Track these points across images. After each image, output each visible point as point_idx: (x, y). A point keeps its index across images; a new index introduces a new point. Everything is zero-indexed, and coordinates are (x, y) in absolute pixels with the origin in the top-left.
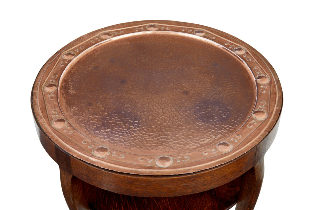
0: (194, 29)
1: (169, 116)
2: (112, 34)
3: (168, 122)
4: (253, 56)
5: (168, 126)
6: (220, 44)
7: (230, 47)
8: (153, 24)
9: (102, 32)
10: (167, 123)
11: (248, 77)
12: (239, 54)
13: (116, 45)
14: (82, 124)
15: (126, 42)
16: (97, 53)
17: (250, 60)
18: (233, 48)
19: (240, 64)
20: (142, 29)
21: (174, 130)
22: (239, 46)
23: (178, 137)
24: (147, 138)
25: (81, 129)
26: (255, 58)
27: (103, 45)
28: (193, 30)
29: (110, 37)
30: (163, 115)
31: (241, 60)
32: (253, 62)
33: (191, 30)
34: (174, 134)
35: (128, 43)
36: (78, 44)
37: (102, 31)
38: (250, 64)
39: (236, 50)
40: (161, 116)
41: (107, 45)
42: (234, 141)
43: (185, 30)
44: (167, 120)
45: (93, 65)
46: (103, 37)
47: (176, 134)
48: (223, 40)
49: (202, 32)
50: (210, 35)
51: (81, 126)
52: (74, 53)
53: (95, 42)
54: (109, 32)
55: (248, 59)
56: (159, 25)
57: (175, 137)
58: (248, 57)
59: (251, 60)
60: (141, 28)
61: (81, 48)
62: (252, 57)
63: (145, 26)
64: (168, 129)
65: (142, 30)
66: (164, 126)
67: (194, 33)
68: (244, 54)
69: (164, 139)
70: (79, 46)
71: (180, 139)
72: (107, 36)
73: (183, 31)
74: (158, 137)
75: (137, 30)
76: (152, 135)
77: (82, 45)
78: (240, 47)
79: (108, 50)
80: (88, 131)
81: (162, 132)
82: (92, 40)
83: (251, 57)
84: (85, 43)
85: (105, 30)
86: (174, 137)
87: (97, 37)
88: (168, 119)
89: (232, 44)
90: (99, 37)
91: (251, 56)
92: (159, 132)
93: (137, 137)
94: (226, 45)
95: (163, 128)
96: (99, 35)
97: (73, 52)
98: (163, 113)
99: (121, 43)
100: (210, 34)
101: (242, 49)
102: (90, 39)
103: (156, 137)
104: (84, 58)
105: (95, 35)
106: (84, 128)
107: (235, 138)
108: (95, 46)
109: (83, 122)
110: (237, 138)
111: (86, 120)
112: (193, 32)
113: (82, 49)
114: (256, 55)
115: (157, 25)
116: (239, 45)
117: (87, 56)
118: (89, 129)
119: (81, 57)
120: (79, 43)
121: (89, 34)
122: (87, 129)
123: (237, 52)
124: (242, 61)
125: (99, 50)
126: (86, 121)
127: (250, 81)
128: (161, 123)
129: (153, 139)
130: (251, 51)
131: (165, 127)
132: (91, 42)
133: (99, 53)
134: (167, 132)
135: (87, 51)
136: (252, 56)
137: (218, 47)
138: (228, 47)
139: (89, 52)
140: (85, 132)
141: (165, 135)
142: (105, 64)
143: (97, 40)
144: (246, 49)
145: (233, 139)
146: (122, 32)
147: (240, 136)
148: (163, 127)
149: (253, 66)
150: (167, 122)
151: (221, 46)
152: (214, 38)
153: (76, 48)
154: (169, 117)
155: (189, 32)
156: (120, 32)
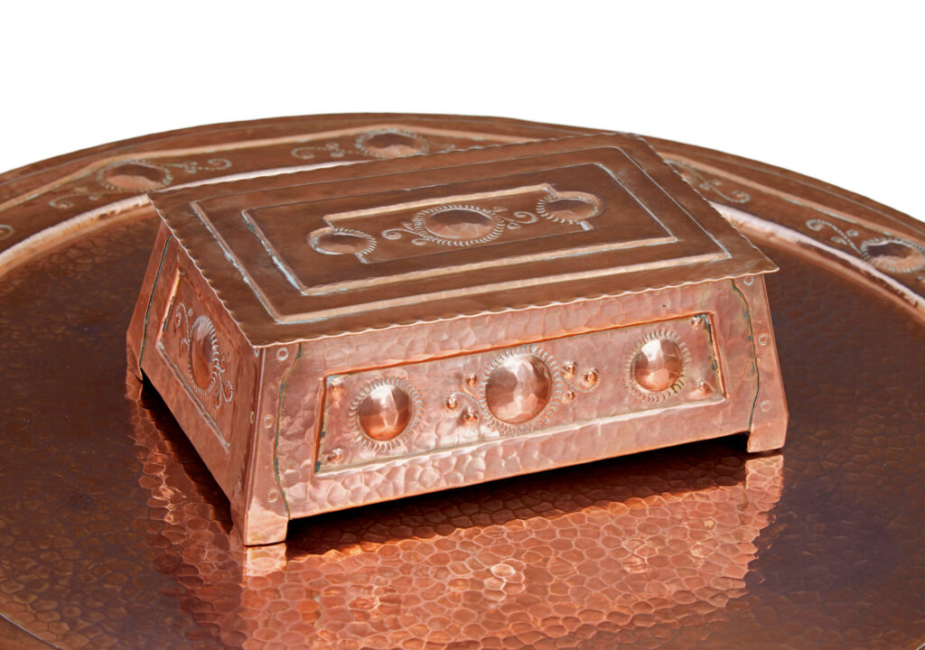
2: (167, 171)
6: (781, 223)
7: (839, 241)
8: (394, 129)
9: (105, 162)
12: (892, 270)
14: (41, 596)
16: (89, 261)
18: (858, 241)
19: (908, 316)
20: (334, 151)
22: (885, 236)
25: (37, 619)
27: (120, 223)
29: (155, 184)
37: (109, 156)
39: (875, 252)
41: (143, 224)
45: (69, 317)
46: (120, 182)
48: (796, 206)
50: (718, 184)
51: (38, 610)
53: (72, 205)
54: (147, 159)
56: (425, 136)
60: (330, 147)
63: (353, 139)
65: (334, 155)
72: (140, 181)
75: (305, 157)
78: (893, 238)
80: (82, 632)
82: (52, 194)
84: (14, 208)
85: (121, 153)
87: (80, 182)
89: (845, 226)
90: (91, 183)
94: (818, 228)
96: (95, 174)
100: (718, 178)
101: (909, 249)
102: (45, 189)
104: (17, 283)
105: (68, 174)
106: (57, 616)
109: (46, 586)
113: (1, 235)
115: (419, 135)
116: (887, 231)
118: (83, 624)
121: (35, 167)
122: (73, 624)
123: (881, 260)
125: (95, 245)
126: (64, 582)
132: (52, 204)
133: (97, 260)
137: (772, 239)
138: (825, 236)
143: (87, 197)
146: (224, 164)
151: (787, 236)
152: (744, 198)
156: (210, 162)
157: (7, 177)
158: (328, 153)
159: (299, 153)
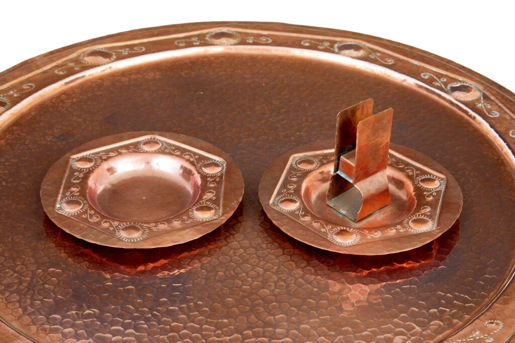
0: (335, 42)
1: (276, 267)
2: (114, 54)
3: (276, 287)
4: (502, 103)
5: (273, 298)
6: (408, 75)
7: (437, 84)
8: (225, 30)
9: (85, 49)
10: (273, 288)
11: (496, 158)
12: (462, 99)
13: (124, 79)
14: (12, 293)
15: (152, 74)
16: (70, 101)
17: (496, 114)
18: (446, 84)
19: (470, 124)
20: (195, 41)
21: (293, 308)
22: (460, 81)
23: (306, 329)
24: (210, 336)
25: (7, 307)
26: (508, 108)
27: (89, 81)
28: (333, 43)
29: (107, 60)
30: (257, 265)
31: (470, 116)
32: (506, 119)
33: (327, 44)
34: (293, 323)
35: (157, 77)
36: (17, 77)
37: (87, 47)
38: (498, 125)
39: (454, 89)
40: (252, 270)
41: (99, 81)
42: (480, 339)
43: (310, 42)
44: (272, 280)
45: (55, 131)
46: (89, 60)
47: (300, 323)
48: (416, 66)
49: (357, 48)
50: (379, 54)
51: (8, 301)
52: (5, 99)
53: (65, 72)
54: (105, 48)
55: (489, 111)
56: (240, 33)
57: (298, 330)
58: (489, 107)
59: (498, 115)
60: (194, 39)
61: (24, 87)
62: (499, 107)
63: (204, 35)
64: (274, 307)
65: (195, 44)
66: (262, 299)
67: (336, 50)
68: (478, 100)
69: (265, 337)
70: (22, 83)
71: (314, 335)
72: (100, 59)
73: (307, 44)
74: (245, 332)
75: (181, 45)
76: (226, 326)
77: (28, 81)
78: (463, 82)
79: (100, 93)
80: (29, 315)
81: (258, 316)
82: (57, 67)
83: (495, 107)
84: (38, 74)
85: (93, 45)
86: (295, 332)
87: (71, 61)
88: (275, 277)
89: (440, 76)
90: (77, 61)
91: (497, 104)
92: (248, 317)
93: (178, 332)
94: (426, 77)
95: (258, 305)
96: (79, 56)
97: (4, 96)
98: (257, 260)
99: (139, 76)
100: (379, 52)
101: (471, 88)
102: (54, 64)
103: (240, 333)
104: (33, 114)
105: (66, 56)
106: (17, 305)
107: (483, 330)
108: (66, 83)
109: (16, 287)
110: (492, 330)
111: (25, 281)
112: (332, 46)
113: (28, 89)
114: (511, 101)
115: (237, 32)
116: (461, 78)
117: (43, 108)
118: (30, 310)
119: (25, 110)
120: (21, 75)
121: (51, 53)
122: (25, 310)
123: (457, 94)
124: (474, 118)
125: (74, 92)
126: (25, 284)
127: (503, 168)
128: (252, 289)
129: (229, 338)
130: (494, 92)
131: (267, 302)
132: (56, 72)
133: (74, 100)
134: (274, 315)
135: (44, 96)
136: (500, 105)
137: (404, 83)
138: (430, 82)
139: (47, 96)
140: (19, 317)
141: (267, 324)
142: (90, 128)
143: (73, 68)
144: (481, 88)
145: (477, 333)
146: (141, 49)
147: (497, 324)
148: (260, 301)
149: (508, 130)
150: (271, 286)
151: (410, 82)
152: (391, 62)
153: (12, 88)
154: (277, 271)
155: (321, 48)
156: (135, 48)
157: (37, 59)
158: (192, 42)
159: (178, 43)
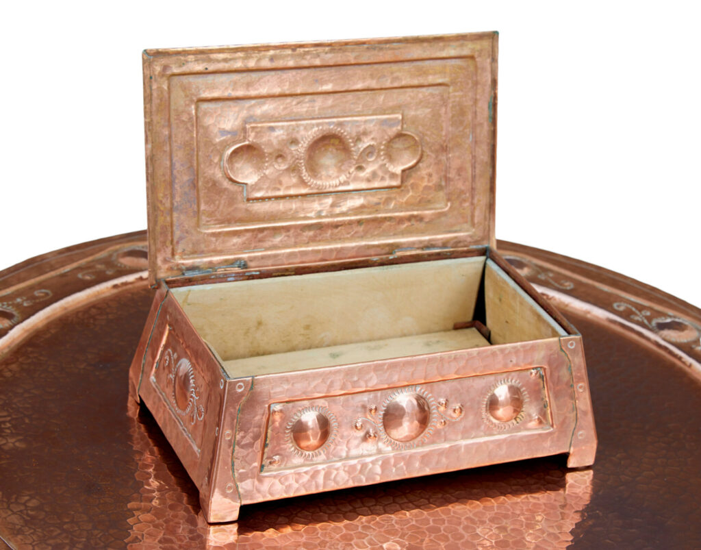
6: (595, 304)
7: (637, 318)
9: (118, 247)
12: (673, 340)
16: (105, 317)
18: (649, 319)
22: (669, 316)
36: (24, 280)
37: (120, 244)
39: (662, 327)
41: (143, 293)
45: (90, 356)
46: (127, 262)
48: (606, 293)
50: (551, 275)
52: (10, 309)
53: (94, 277)
61: (37, 293)
70: (32, 288)
72: (142, 261)
77: (40, 285)
78: (675, 317)
82: (80, 269)
84: (52, 278)
85: (131, 241)
87: (99, 261)
89: (641, 308)
90: (108, 262)
94: (622, 309)
96: (110, 256)
97: (9, 305)
100: (553, 271)
101: (686, 325)
102: (75, 265)
105: (92, 254)
113: (42, 297)
116: (671, 312)
117: (64, 324)
119: (40, 325)
120: (29, 279)
121: (69, 249)
123: (665, 333)
125: (109, 306)
126: (80, 546)
132: (80, 276)
133: (111, 317)
135: (65, 309)
137: (589, 316)
138: (627, 315)
139: (70, 309)
143: (104, 272)
151: (599, 314)
152: (569, 285)
153: (19, 294)
